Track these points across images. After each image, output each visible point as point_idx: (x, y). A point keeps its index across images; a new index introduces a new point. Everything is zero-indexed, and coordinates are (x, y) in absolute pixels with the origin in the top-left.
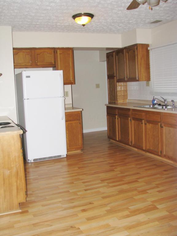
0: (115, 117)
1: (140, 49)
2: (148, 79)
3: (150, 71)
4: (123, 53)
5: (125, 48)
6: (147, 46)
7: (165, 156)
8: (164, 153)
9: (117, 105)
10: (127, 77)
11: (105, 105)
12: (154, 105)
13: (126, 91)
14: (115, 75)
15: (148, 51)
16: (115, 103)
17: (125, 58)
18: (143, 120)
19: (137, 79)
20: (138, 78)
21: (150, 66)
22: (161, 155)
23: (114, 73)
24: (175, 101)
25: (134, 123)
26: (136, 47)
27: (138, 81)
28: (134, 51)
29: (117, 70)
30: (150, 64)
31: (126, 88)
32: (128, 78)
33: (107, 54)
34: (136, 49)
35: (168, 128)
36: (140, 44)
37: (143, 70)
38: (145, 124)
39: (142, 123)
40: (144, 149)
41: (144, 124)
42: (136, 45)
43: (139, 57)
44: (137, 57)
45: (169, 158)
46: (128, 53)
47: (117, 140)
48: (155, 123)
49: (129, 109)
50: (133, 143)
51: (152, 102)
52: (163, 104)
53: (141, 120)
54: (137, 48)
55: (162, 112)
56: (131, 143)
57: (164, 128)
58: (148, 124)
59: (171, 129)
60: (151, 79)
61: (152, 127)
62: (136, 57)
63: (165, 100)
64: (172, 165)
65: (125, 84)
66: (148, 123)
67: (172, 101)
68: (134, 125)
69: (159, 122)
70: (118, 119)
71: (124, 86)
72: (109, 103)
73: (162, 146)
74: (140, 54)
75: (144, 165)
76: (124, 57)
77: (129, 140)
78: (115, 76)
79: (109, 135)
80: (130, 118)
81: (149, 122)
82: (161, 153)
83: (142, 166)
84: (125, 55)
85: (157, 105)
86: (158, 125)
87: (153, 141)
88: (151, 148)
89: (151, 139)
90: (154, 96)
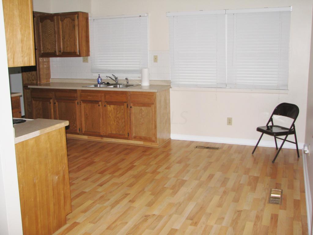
0: (49, 101)
1: (81, 18)
4: (53, 21)
5: (57, 15)
7: (135, 138)
8: (134, 135)
9: (40, 85)
15: (87, 22)
16: (36, 84)
17: (56, 26)
18: (100, 101)
20: (79, 53)
22: (128, 137)
26: (77, 15)
27: (79, 56)
28: (74, 20)
29: (41, 42)
32: (62, 52)
34: (77, 18)
35: (138, 107)
36: (81, 12)
37: (84, 43)
38: (105, 106)
39: (99, 105)
40: (102, 135)
41: (101, 106)
43: (80, 28)
45: (142, 139)
46: (62, 21)
50: (84, 130)
55: (129, 92)
56: (80, 130)
57: (133, 107)
58: (108, 105)
59: (144, 108)
61: (114, 108)
64: (143, 146)
66: (108, 104)
67: (126, 79)
69: (125, 102)
70: (54, 103)
73: (130, 127)
80: (77, 101)
81: (110, 103)
82: (128, 135)
84: (56, 23)
85: (104, 84)
86: (124, 105)
87: (116, 124)
88: (114, 132)
89: (113, 122)
90: (99, 74)
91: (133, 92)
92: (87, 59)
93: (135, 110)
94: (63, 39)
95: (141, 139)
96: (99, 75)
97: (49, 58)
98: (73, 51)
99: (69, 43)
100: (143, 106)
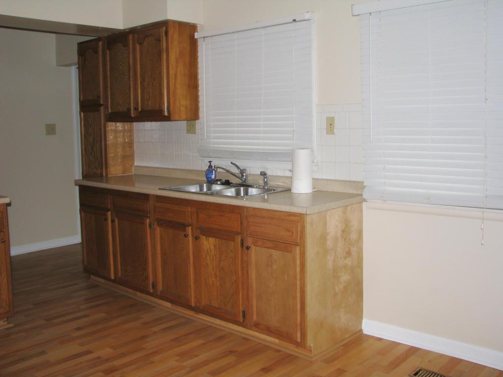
0: (106, 215)
1: (174, 35)
2: (193, 114)
3: (200, 93)
4: (126, 45)
5: (133, 31)
6: (193, 28)
7: (257, 326)
8: (255, 318)
9: (107, 182)
10: (136, 109)
11: (76, 185)
12: (211, 182)
13: (131, 144)
14: (102, 103)
15: (194, 43)
16: (100, 177)
17: (131, 56)
18: (189, 226)
19: (166, 114)
20: (169, 112)
21: (200, 82)
22: (243, 321)
23: (99, 97)
24: (269, 173)
25: (161, 235)
26: (164, 28)
27: (168, 119)
28: (159, 40)
29: (109, 89)
30: (200, 77)
31: (131, 136)
32: (140, 110)
33: (80, 45)
34: (164, 34)
35: (264, 250)
36: (174, 22)
37: (181, 91)
38: (196, 238)
39: (186, 236)
40: (193, 305)
41: (190, 238)
42: (165, 24)
43: (173, 56)
44: (168, 56)
45: (271, 332)
46: (140, 44)
47: (113, 278)
48: (223, 235)
49: (145, 197)
50: (160, 287)
51: (206, 175)
52: (237, 181)
53: (183, 226)
54: (166, 33)
56: (153, 286)
57: (253, 248)
58: (204, 237)
59: (276, 254)
60: (201, 115)
61: (215, 246)
62: (165, 56)
63: (242, 172)
64: (277, 348)
65: (127, 126)
66: (203, 235)
67: (263, 174)
68: (161, 239)
69: (237, 233)
70: (113, 221)
71: (124, 131)
72: (85, 176)
73: (248, 298)
74: (175, 48)
75: (203, 357)
76: (129, 54)
77: (147, 278)
78: (101, 105)
79: (86, 263)
80: (148, 221)
81: (208, 232)
82: (244, 316)
83: (197, 358)
84: (131, 50)
85: (219, 183)
86: (234, 241)
87: (218, 284)
88: (215, 304)
89: (214, 279)
90: (210, 159)
91: (254, 209)
92: (194, 126)
93: (257, 254)
94: (141, 83)
95: (269, 331)
96: (210, 162)
97: (132, 123)
98: (157, 109)
99: (150, 90)
100: (275, 247)
